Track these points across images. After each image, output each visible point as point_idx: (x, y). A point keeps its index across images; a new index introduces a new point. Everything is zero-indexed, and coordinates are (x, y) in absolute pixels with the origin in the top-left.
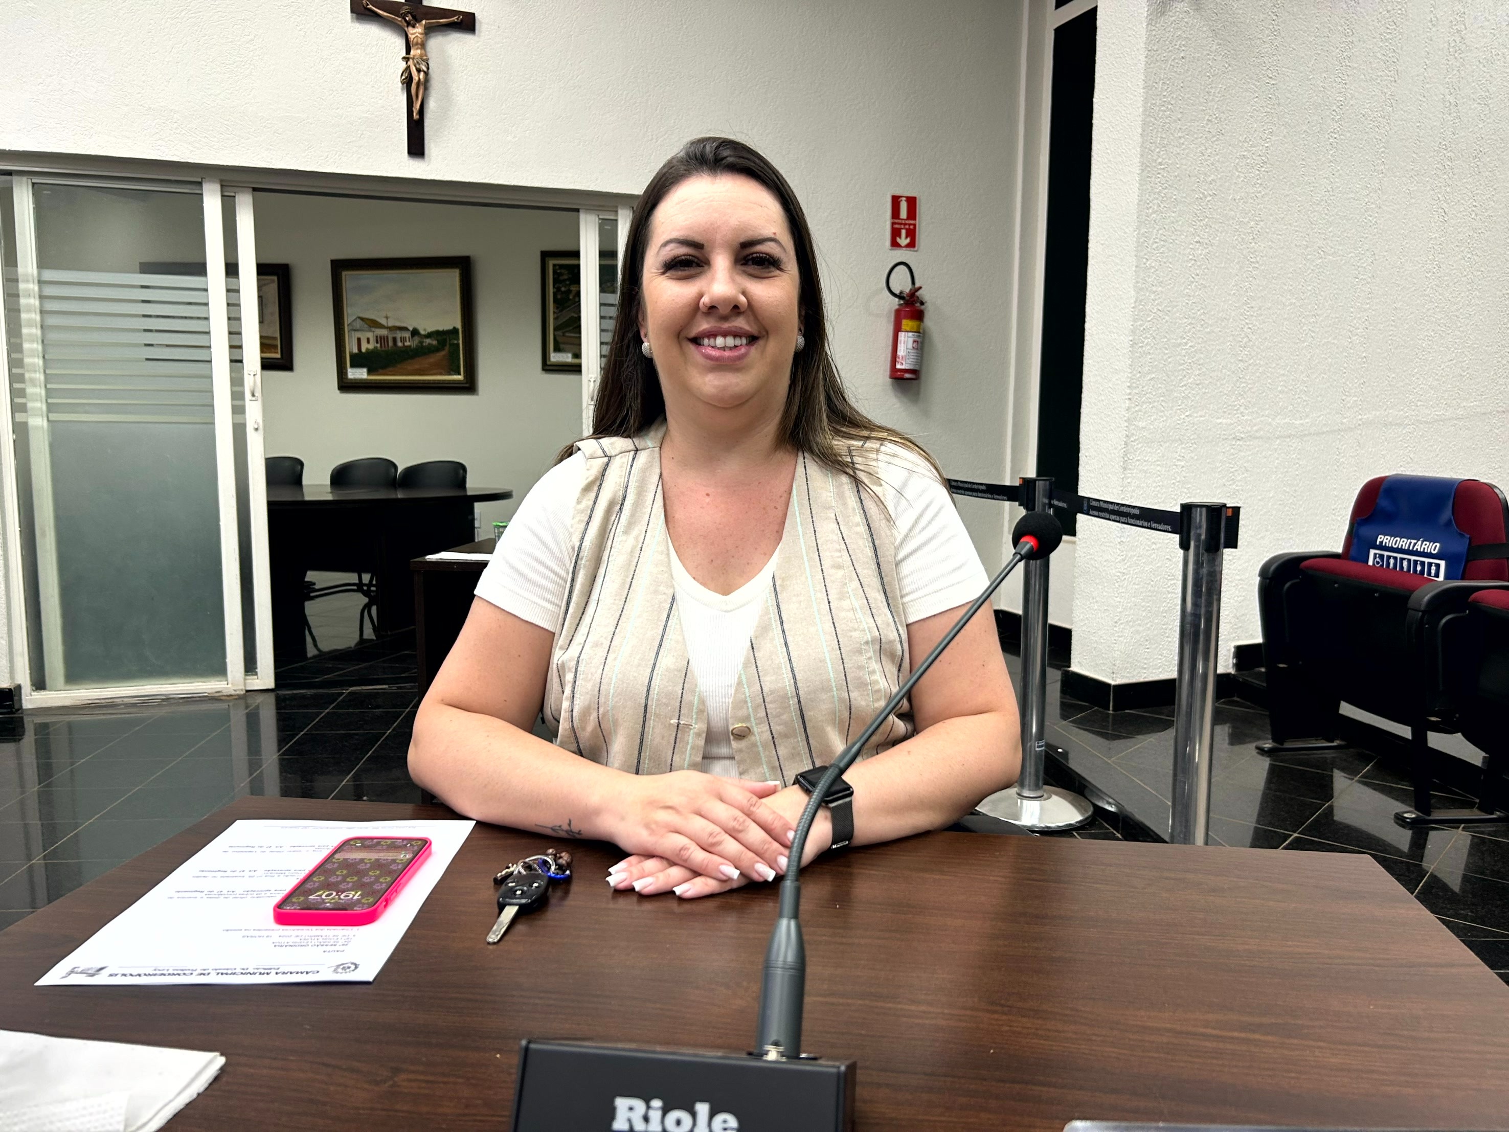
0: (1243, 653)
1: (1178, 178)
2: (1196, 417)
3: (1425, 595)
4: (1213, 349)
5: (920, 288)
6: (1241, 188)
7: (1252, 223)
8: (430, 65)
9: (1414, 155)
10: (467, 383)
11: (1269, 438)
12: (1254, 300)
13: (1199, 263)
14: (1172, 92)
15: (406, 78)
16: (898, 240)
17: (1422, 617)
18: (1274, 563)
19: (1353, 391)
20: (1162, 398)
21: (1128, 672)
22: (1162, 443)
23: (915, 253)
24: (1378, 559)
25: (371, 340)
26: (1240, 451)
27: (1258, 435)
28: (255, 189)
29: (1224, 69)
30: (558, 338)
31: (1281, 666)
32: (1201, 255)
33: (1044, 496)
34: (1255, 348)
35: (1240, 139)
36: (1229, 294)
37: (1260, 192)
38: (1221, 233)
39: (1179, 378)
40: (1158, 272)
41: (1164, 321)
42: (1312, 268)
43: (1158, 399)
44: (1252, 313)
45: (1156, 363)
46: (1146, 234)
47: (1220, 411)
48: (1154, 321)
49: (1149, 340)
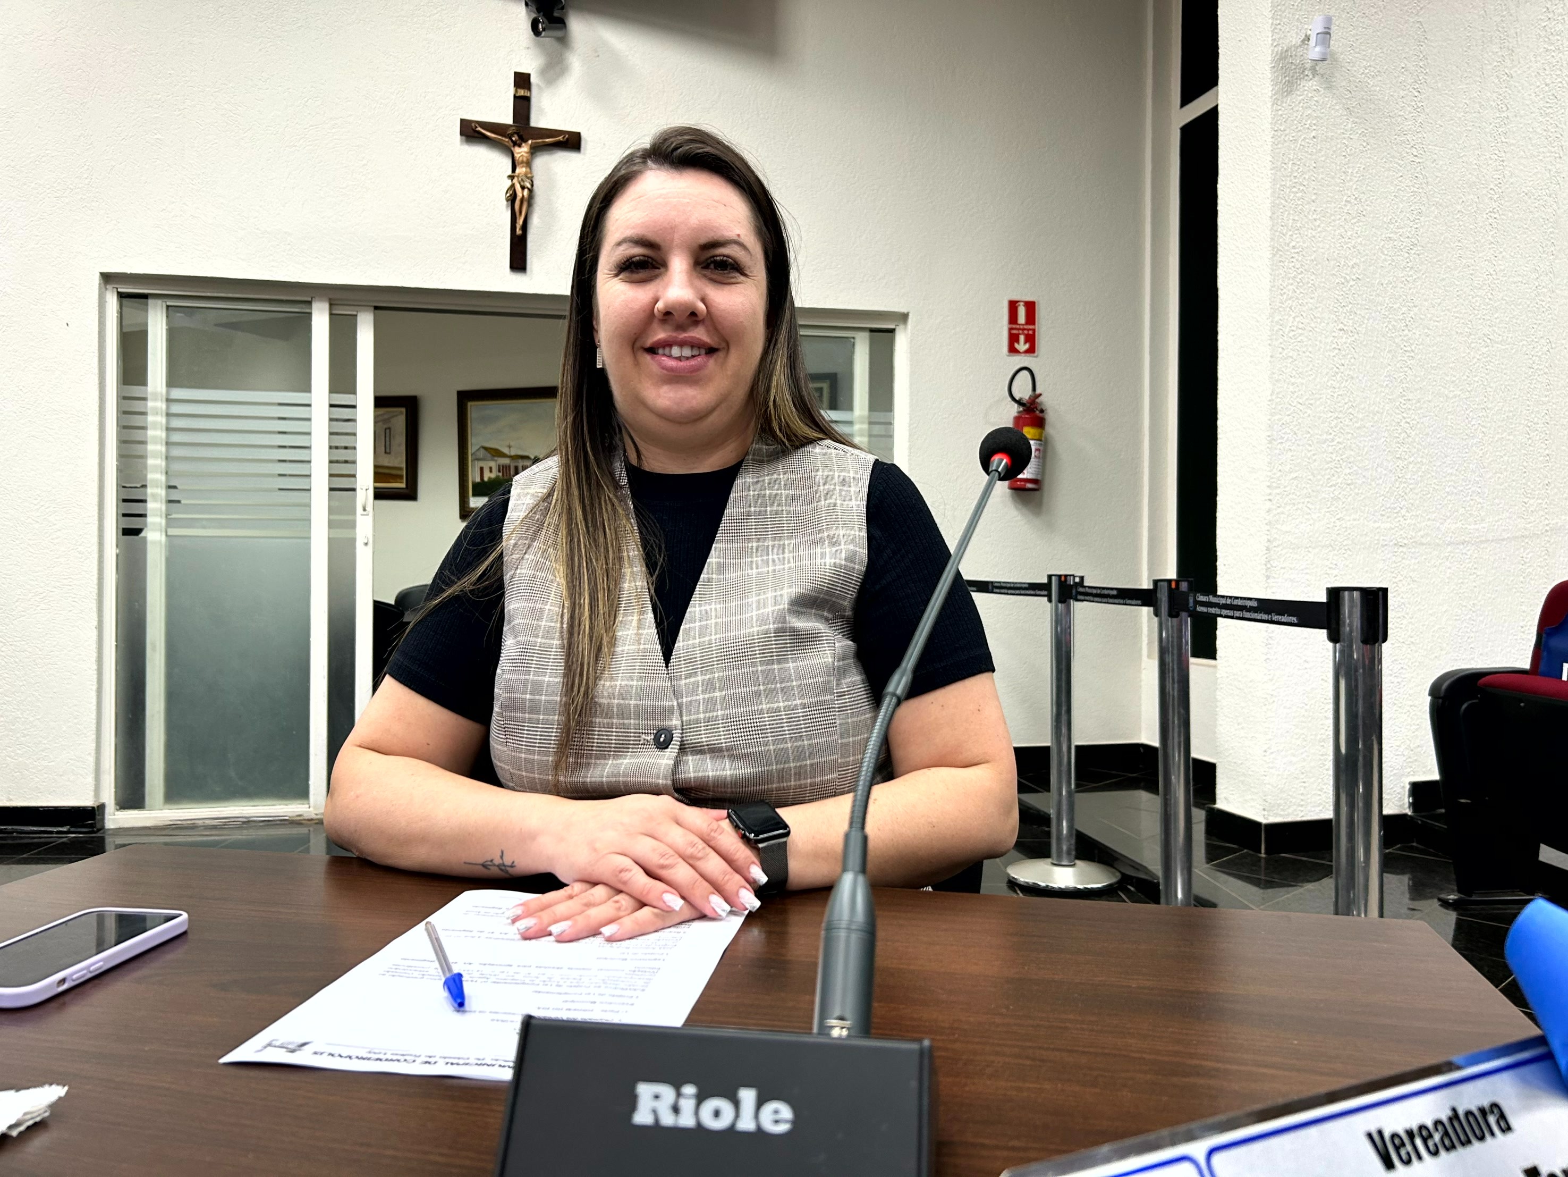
0: (1418, 790)
1: (1315, 262)
2: (1349, 520)
4: (1365, 446)
5: (1040, 395)
6: (1389, 272)
7: (1404, 309)
8: (535, 183)
11: (1439, 545)
12: (1411, 392)
13: (1344, 353)
14: (1303, 173)
15: (511, 195)
16: (1016, 345)
18: (1445, 681)
19: (1537, 493)
20: (1308, 500)
21: (1282, 810)
22: (1310, 549)
23: (1037, 360)
25: (494, 469)
26: (1404, 558)
27: (1424, 541)
28: (376, 308)
29: (1361, 148)
31: (1463, 802)
32: (1346, 343)
34: (1415, 444)
35: (1385, 220)
36: (1382, 386)
37: (1411, 276)
38: (1368, 320)
39: (1327, 477)
40: (1296, 362)
41: (1306, 415)
42: (1478, 357)
43: (1303, 500)
44: (1410, 406)
45: (1299, 460)
46: (1281, 322)
47: (1377, 514)
48: (1294, 415)
49: (1290, 436)
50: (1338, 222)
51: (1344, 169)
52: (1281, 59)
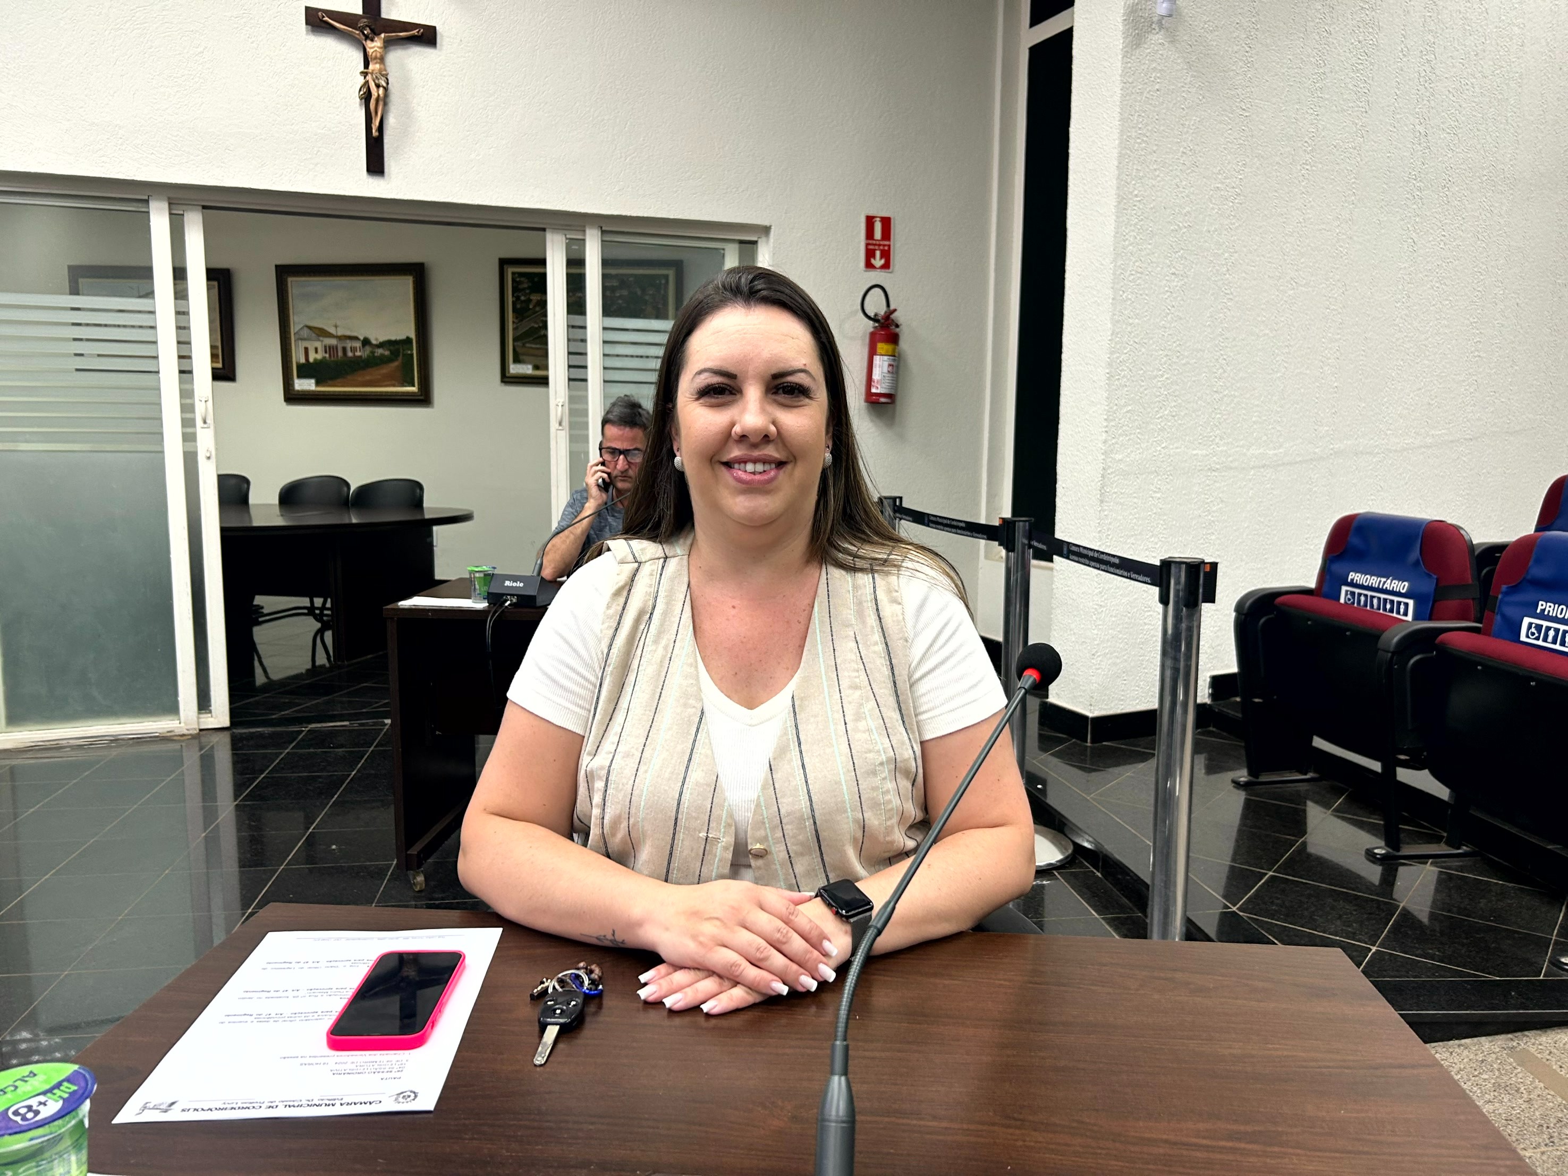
0: (1218, 682)
1: (1154, 210)
2: (1172, 449)
3: (1394, 637)
4: (1188, 381)
5: (895, 310)
6: (1215, 220)
7: (1226, 255)
8: (389, 80)
9: (1385, 186)
10: (421, 395)
11: (1244, 469)
12: (1229, 331)
13: (1174, 295)
14: (1147, 125)
15: (365, 93)
16: (873, 261)
17: (1392, 658)
18: (1248, 600)
19: (1325, 421)
20: (1138, 431)
21: (1107, 704)
22: (1138, 475)
23: (889, 275)
24: (1349, 596)
25: (319, 350)
26: (1215, 481)
27: (1232, 465)
28: (204, 207)
29: (1198, 101)
30: (518, 349)
31: (1257, 700)
32: (1176, 286)
33: (1024, 536)
34: (1229, 379)
35: (1214, 171)
36: (1205, 326)
38: (1196, 265)
39: (1157, 409)
40: (1134, 304)
41: (1140, 353)
42: (1285, 299)
43: (1134, 432)
44: (1227, 345)
45: (1132, 395)
46: (1123, 267)
47: (1196, 442)
48: (1130, 353)
49: (1126, 372)
50: (1175, 172)
51: (1182, 122)
52: (1132, 12)
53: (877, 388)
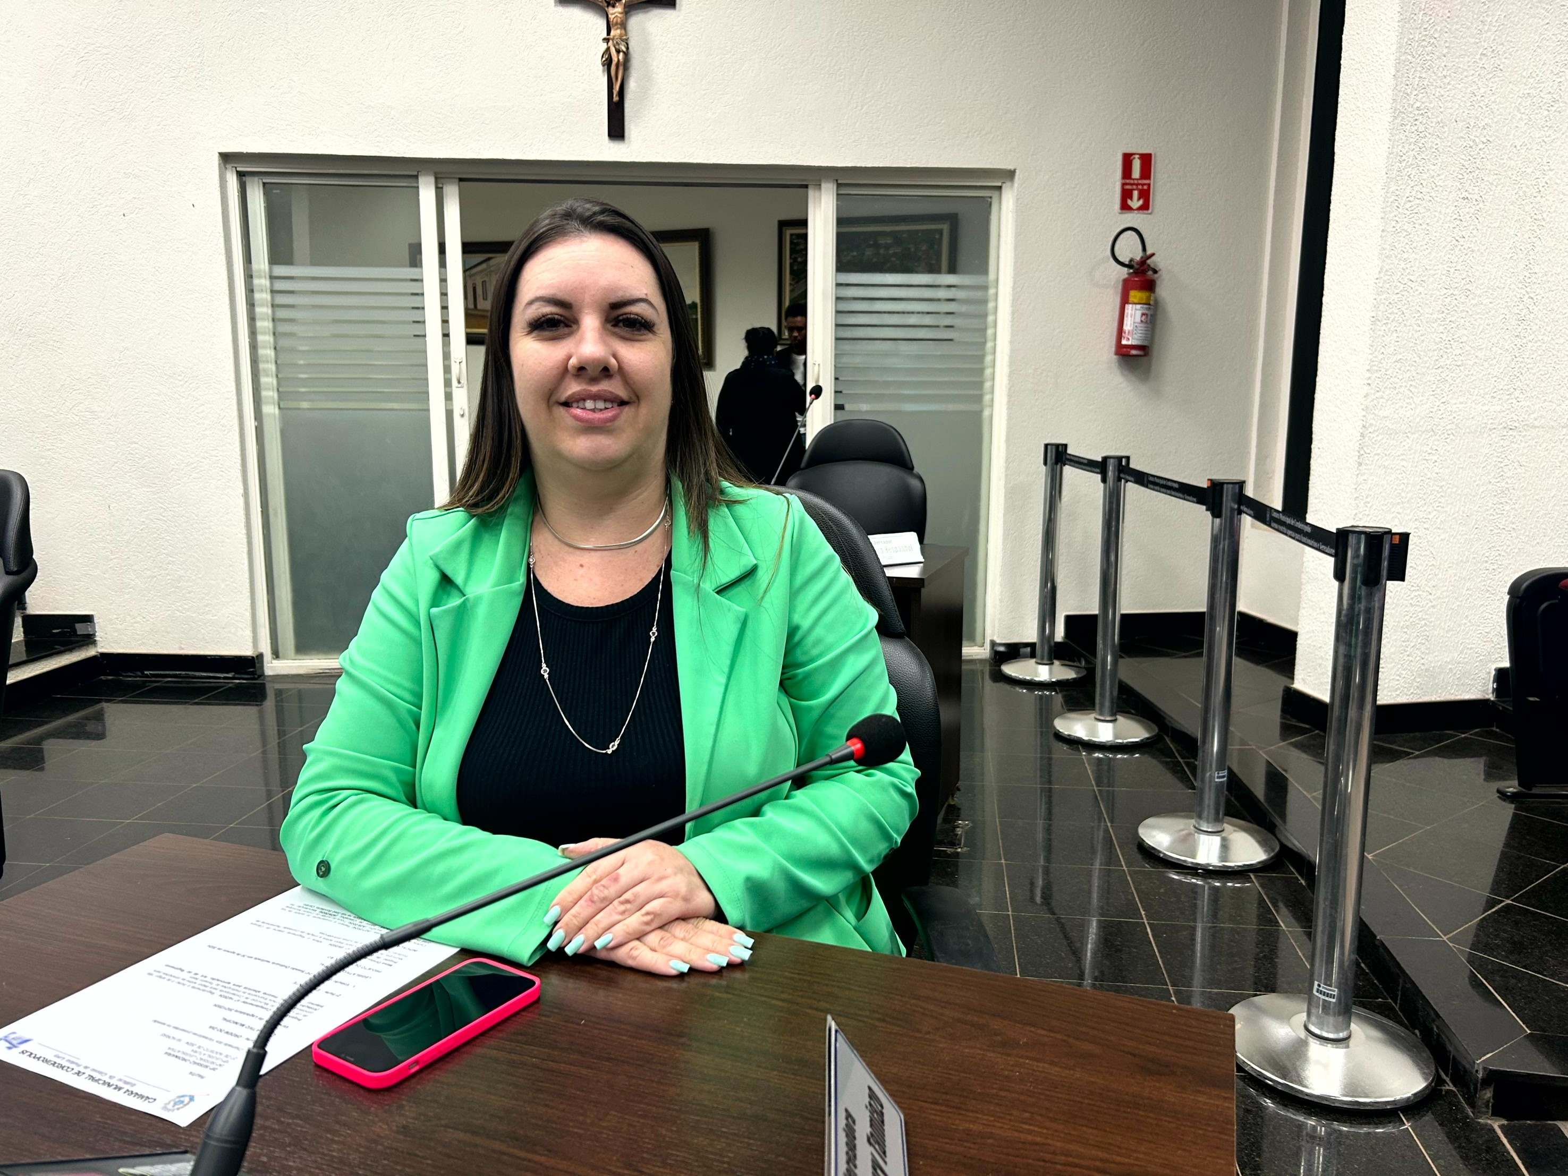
0: (1504, 676)
1: (1441, 125)
2: (1455, 404)
4: (1480, 325)
5: (1150, 255)
6: (1524, 133)
8: (630, 46)
11: (1553, 427)
13: (1465, 224)
14: (1435, 24)
15: (606, 60)
16: (1129, 202)
18: (1528, 580)
20: (1411, 383)
22: (1409, 435)
23: (1149, 216)
26: (1512, 442)
27: (1536, 423)
28: (461, 180)
31: (1531, 699)
33: (1234, 500)
34: (1537, 321)
38: (1496, 187)
39: (1435, 358)
40: (1411, 236)
41: (1417, 292)
43: (1404, 384)
44: (1535, 280)
45: (1405, 342)
46: (1398, 193)
47: (1487, 396)
48: (1403, 293)
49: (1397, 316)
50: (1471, 78)
53: (1128, 339)
